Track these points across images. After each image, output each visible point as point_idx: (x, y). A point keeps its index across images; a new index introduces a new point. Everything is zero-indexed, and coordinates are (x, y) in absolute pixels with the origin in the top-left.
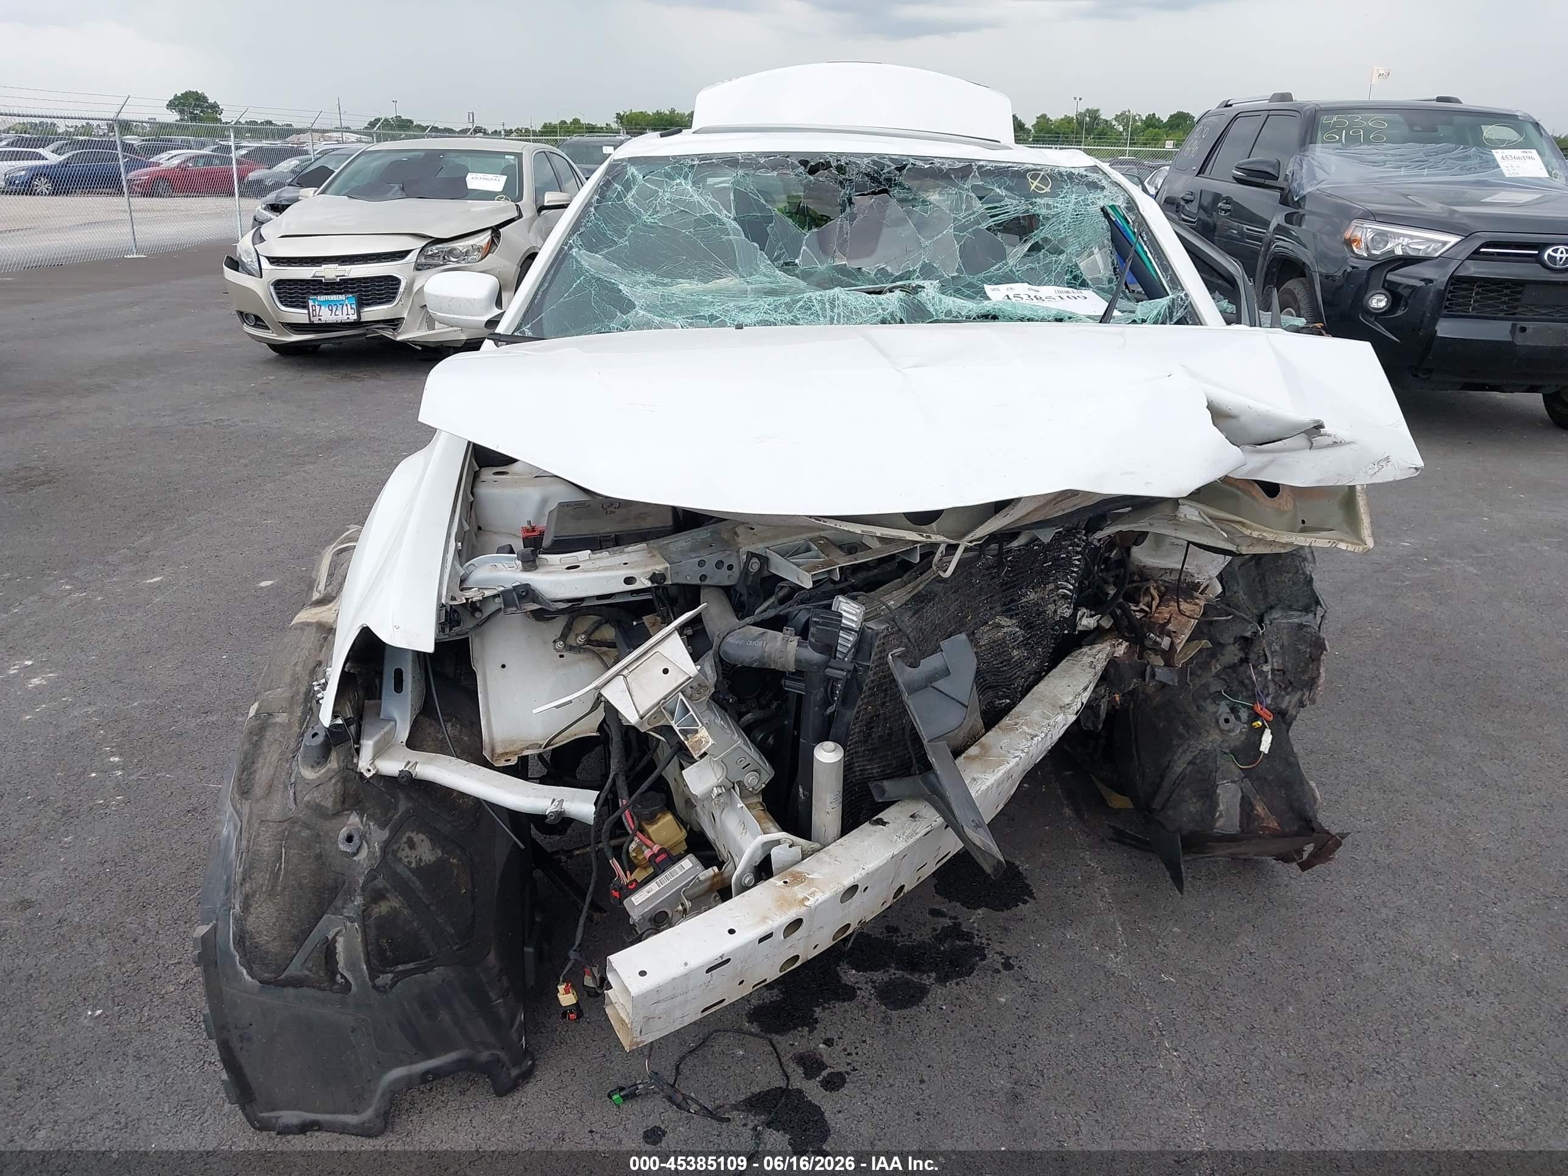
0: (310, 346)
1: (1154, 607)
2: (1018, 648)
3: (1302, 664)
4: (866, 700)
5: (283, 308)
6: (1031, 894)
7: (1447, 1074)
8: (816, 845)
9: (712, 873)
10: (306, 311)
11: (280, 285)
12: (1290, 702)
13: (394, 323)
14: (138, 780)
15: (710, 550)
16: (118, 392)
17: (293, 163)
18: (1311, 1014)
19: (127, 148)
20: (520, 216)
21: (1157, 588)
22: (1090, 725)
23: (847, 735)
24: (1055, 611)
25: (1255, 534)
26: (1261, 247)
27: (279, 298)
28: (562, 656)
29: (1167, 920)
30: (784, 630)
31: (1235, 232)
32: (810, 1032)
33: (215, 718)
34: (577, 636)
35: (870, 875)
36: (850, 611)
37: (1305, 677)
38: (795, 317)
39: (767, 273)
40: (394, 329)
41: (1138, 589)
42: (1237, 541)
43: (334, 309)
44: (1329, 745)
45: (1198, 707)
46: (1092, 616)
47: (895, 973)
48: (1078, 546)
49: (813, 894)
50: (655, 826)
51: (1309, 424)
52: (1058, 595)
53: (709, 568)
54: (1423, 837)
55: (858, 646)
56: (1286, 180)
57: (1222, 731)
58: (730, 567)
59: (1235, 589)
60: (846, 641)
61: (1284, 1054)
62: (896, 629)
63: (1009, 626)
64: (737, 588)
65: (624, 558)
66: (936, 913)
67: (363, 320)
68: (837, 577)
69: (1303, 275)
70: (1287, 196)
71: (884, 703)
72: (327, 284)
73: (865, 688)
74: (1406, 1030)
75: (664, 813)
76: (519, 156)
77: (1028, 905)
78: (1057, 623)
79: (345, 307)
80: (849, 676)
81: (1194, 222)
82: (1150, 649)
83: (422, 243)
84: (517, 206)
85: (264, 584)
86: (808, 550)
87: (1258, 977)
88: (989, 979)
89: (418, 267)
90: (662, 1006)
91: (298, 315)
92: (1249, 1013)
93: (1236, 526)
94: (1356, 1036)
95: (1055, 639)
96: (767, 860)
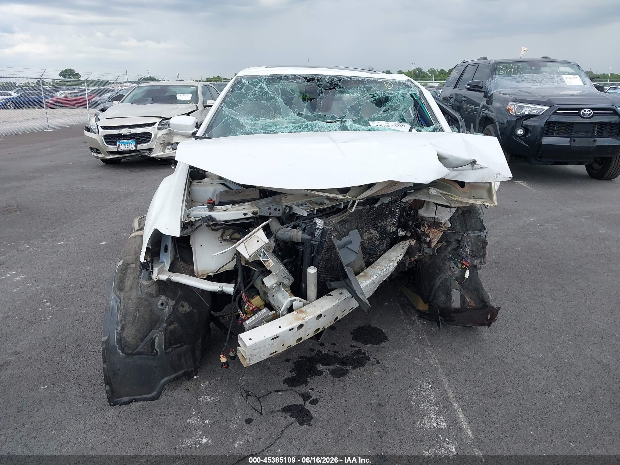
0: (117, 160)
1: (426, 230)
2: (378, 241)
3: (479, 249)
4: (325, 253)
5: (108, 146)
6: (387, 340)
7: (536, 393)
8: (308, 302)
9: (273, 313)
10: (116, 147)
11: (106, 137)
12: (477, 262)
13: (150, 150)
14: (57, 311)
15: (272, 204)
16: (44, 178)
17: (109, 95)
18: (487, 375)
19: (45, 90)
20: (198, 109)
21: (427, 224)
22: (403, 269)
23: (319, 265)
24: (390, 229)
25: (456, 199)
26: (477, 114)
27: (106, 142)
28: (221, 243)
29: (437, 347)
30: (297, 229)
31: (470, 109)
32: (306, 386)
33: (85, 289)
34: (226, 236)
35: (326, 311)
36: (319, 223)
37: (481, 254)
38: (302, 130)
39: (293, 116)
40: (150, 153)
41: (420, 223)
42: (450, 202)
43: (127, 146)
44: (499, 288)
45: (443, 263)
46: (404, 231)
47: (337, 366)
48: (398, 206)
49: (307, 316)
50: (253, 300)
51: (471, 160)
52: (391, 224)
53: (272, 210)
54: (531, 317)
55: (322, 234)
56: (485, 88)
57: (452, 271)
58: (279, 210)
59: (456, 225)
60: (318, 233)
61: (477, 388)
62: (335, 229)
63: (374, 233)
64: (282, 217)
65: (243, 207)
66: (352, 346)
67: (138, 149)
68: (315, 212)
69: (493, 123)
70: (486, 94)
71: (331, 255)
72: (124, 136)
73: (324, 249)
74: (521, 380)
75: (257, 296)
76: (197, 87)
77: (386, 343)
78: (391, 233)
79: (131, 144)
80: (319, 244)
81: (453, 106)
82: (423, 242)
83: (160, 120)
84: (196, 105)
85: (102, 243)
86: (306, 204)
87: (469, 364)
88: (371, 367)
89: (159, 129)
90: (257, 351)
91: (113, 148)
92: (465, 376)
93: (449, 197)
94: (503, 382)
95: (391, 239)
96: (292, 306)
